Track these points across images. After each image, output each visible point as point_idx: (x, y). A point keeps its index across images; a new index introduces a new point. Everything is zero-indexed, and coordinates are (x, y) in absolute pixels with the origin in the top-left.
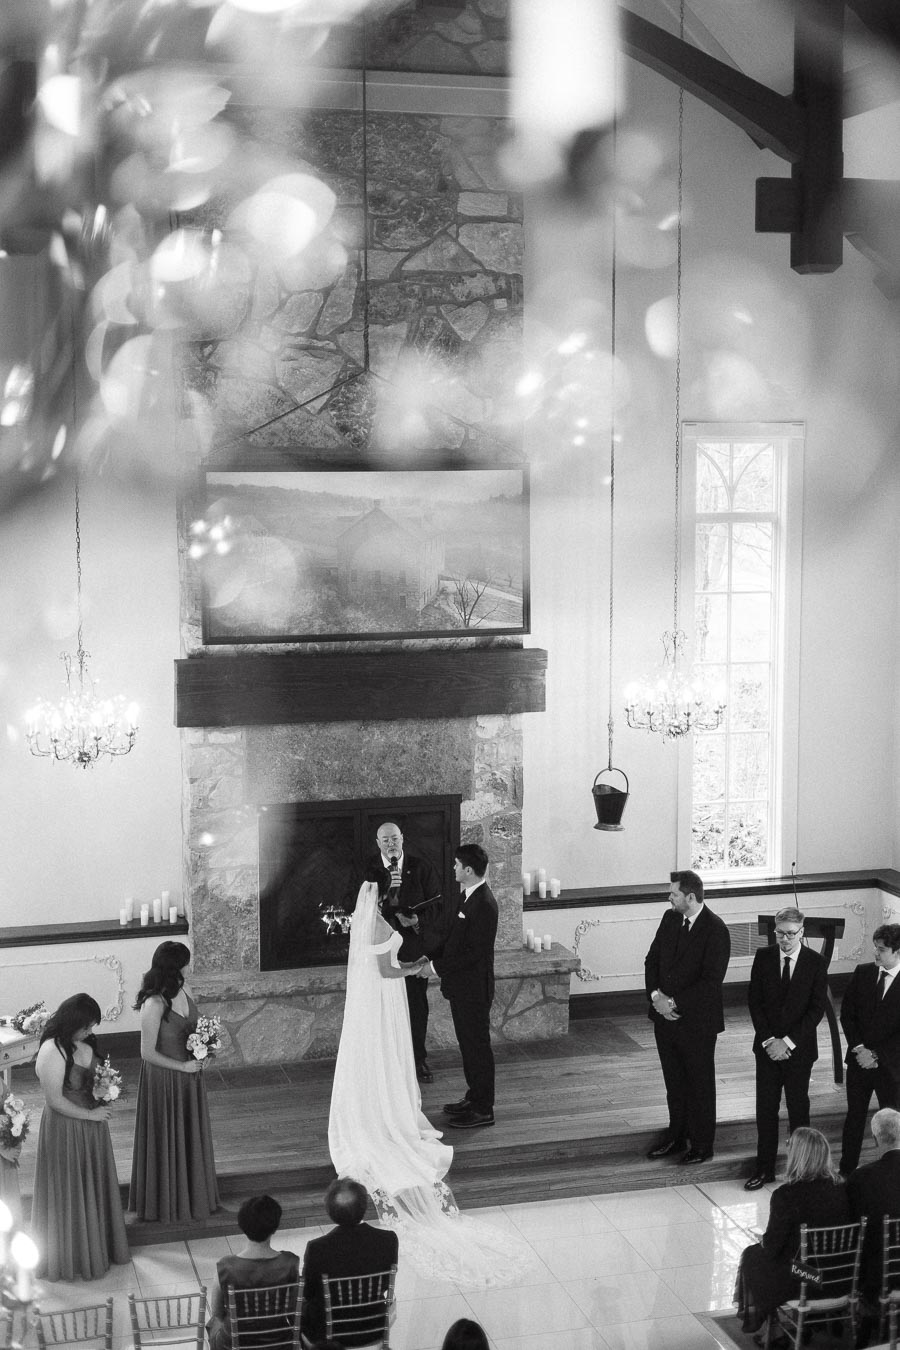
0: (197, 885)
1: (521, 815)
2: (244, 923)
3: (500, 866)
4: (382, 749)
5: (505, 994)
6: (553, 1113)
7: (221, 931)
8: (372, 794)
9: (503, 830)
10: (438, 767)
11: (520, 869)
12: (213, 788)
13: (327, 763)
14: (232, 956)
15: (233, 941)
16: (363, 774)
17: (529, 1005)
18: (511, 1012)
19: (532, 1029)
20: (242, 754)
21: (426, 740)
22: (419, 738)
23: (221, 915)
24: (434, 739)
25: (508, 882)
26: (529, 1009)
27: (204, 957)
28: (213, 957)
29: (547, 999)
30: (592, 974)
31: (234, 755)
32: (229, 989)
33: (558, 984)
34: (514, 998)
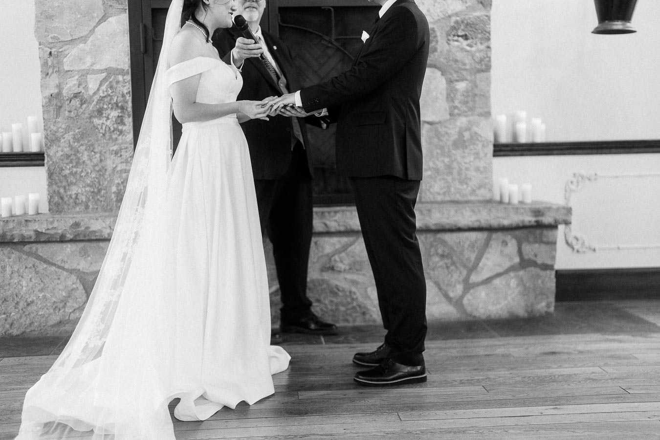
0: (48, 93)
1: (489, 17)
2: (115, 148)
3: (461, 86)
5: (467, 254)
6: (523, 403)
7: (85, 157)
9: (466, 37)
11: (488, 92)
14: (99, 191)
15: (102, 171)
17: (500, 270)
18: (474, 278)
19: (503, 303)
23: (83, 135)
25: (472, 109)
26: (499, 275)
27: (62, 191)
28: (74, 190)
29: (525, 263)
30: (587, 244)
32: (77, 225)
33: (541, 242)
34: (479, 259)
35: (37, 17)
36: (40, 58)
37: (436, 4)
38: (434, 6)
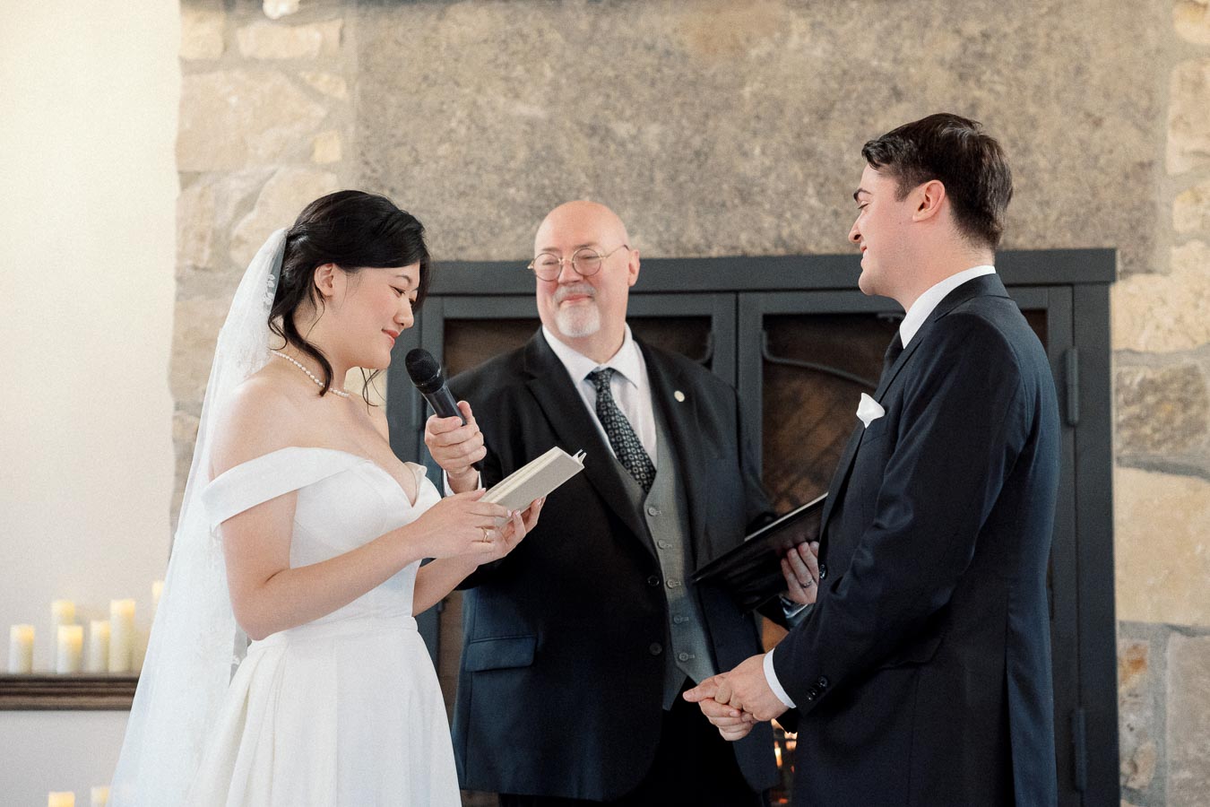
4: (816, 85)
8: (780, 241)
10: (1025, 151)
12: (247, 204)
13: (623, 129)
16: (746, 168)
20: (342, 93)
21: (981, 56)
22: (951, 46)
24: (1011, 51)
31: (318, 96)
35: (176, 342)
36: (174, 441)
37: (1202, 303)
38: (1196, 306)
